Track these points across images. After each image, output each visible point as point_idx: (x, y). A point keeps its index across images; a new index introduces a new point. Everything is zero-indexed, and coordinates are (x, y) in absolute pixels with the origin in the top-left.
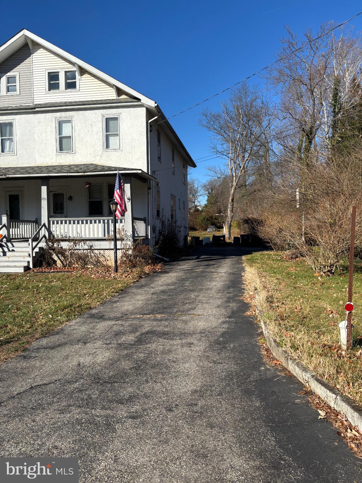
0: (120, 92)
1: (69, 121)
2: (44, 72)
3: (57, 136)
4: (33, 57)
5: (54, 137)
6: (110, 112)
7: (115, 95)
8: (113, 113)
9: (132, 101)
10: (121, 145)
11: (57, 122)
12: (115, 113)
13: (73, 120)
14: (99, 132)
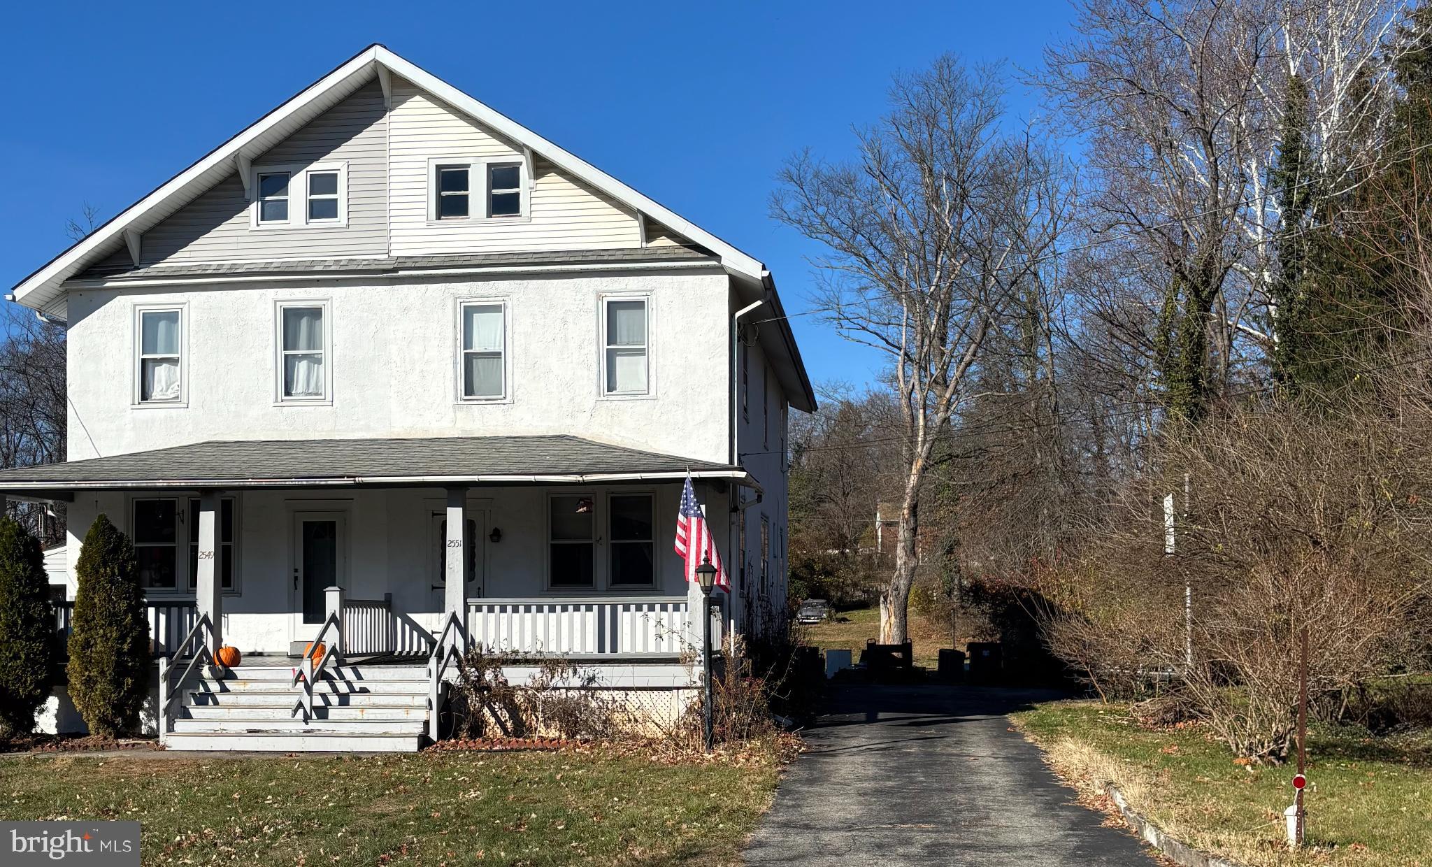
0: (652, 228)
1: (496, 309)
2: (425, 164)
3: (459, 351)
4: (392, 119)
5: (448, 353)
6: (622, 287)
7: (639, 237)
8: (629, 288)
9: (689, 256)
10: (652, 383)
11: (458, 310)
12: (635, 288)
13: (509, 304)
14: (586, 343)
